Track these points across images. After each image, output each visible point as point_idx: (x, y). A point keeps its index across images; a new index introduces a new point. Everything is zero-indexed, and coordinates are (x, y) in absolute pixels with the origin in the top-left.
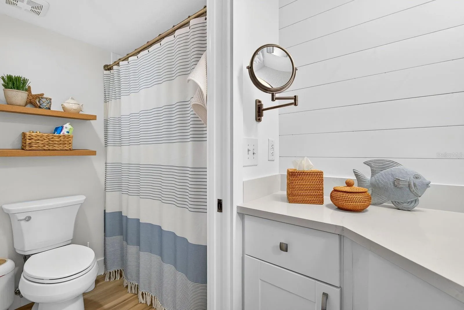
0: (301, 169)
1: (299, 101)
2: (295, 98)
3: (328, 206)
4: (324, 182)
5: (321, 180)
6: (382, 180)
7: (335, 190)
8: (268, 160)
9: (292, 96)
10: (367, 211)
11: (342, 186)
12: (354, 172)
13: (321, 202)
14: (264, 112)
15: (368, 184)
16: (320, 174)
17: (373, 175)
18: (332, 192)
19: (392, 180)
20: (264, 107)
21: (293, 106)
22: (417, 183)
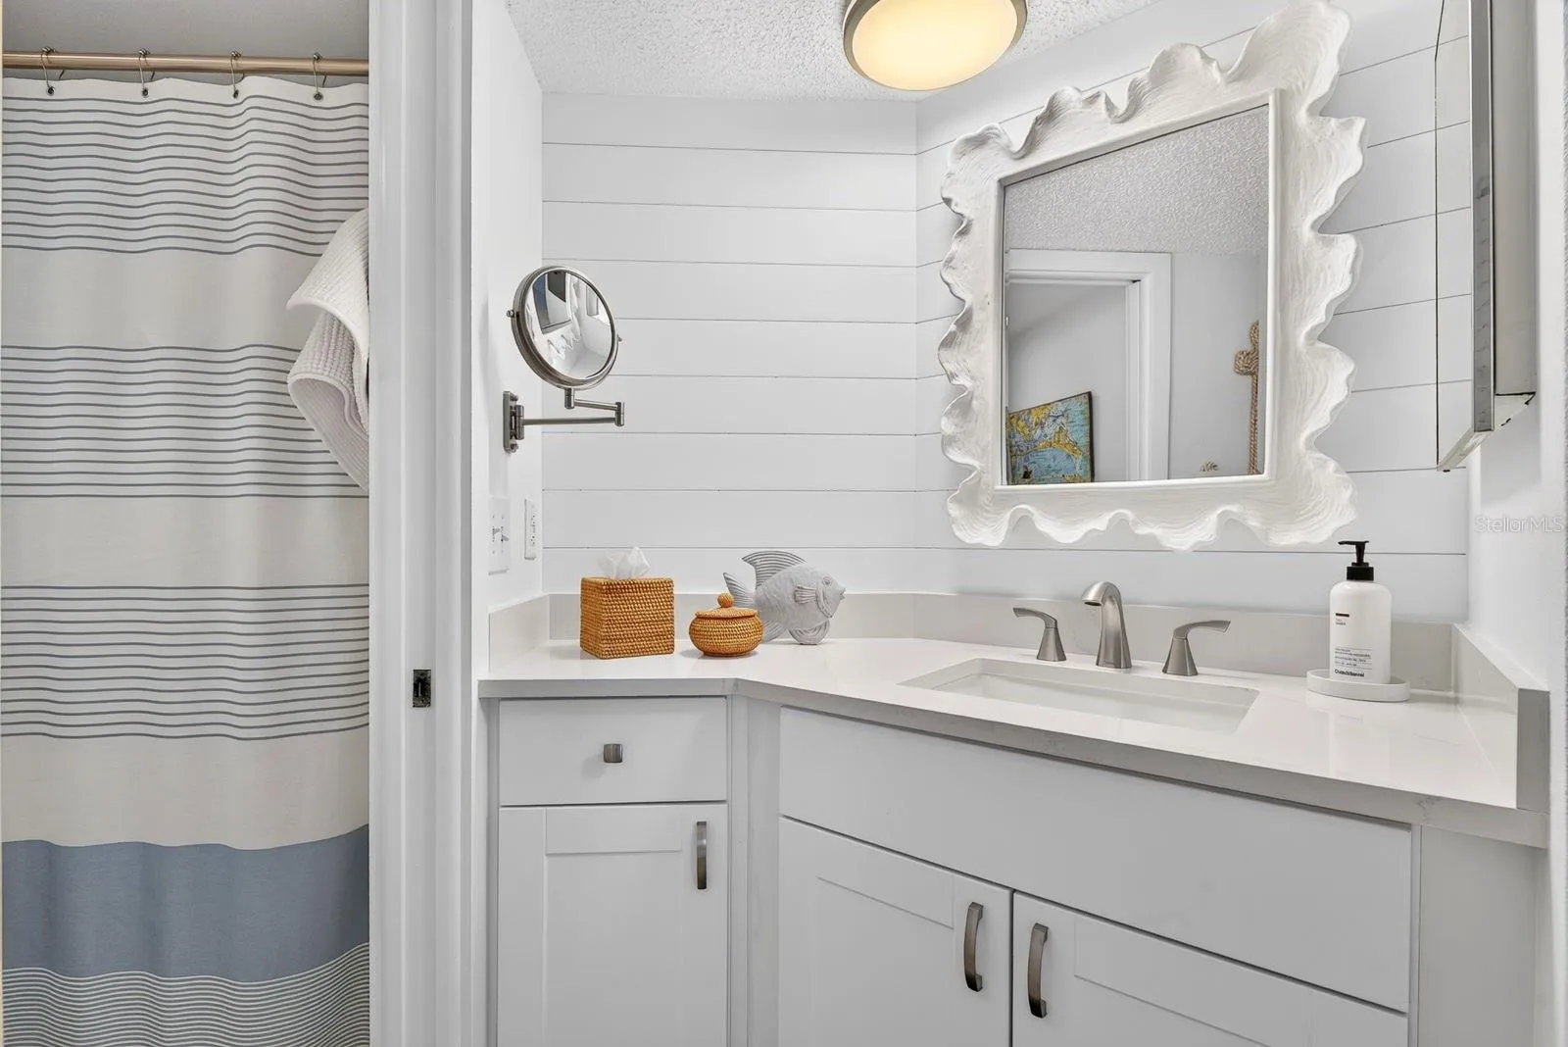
0: (624, 577)
1: (627, 416)
2: (618, 408)
3: (687, 654)
4: (676, 604)
5: (670, 598)
6: (775, 593)
7: (700, 617)
8: (526, 558)
9: (612, 402)
10: (755, 653)
11: (713, 609)
12: (727, 579)
13: (669, 649)
14: (527, 428)
15: (751, 600)
16: (664, 587)
17: (758, 585)
18: (693, 622)
19: (790, 591)
20: (527, 415)
21: (613, 425)
22: (828, 593)
